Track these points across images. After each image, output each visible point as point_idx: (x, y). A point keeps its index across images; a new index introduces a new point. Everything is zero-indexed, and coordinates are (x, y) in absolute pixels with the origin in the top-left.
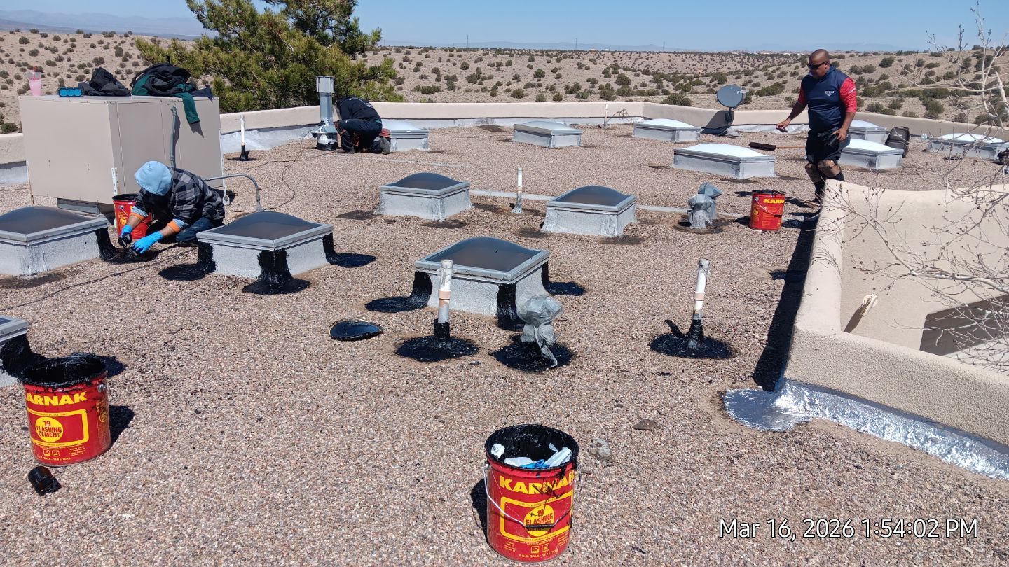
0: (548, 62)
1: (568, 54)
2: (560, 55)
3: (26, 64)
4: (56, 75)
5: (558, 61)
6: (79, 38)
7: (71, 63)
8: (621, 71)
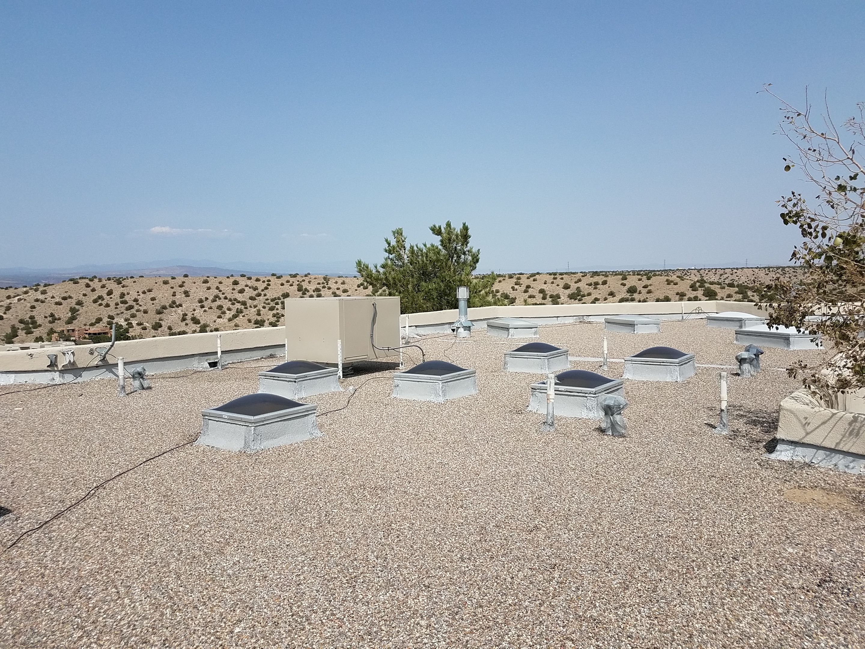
0: (640, 280)
1: (657, 273)
2: (649, 274)
3: (235, 299)
4: (255, 306)
5: (649, 278)
6: (273, 279)
7: (266, 297)
8: (707, 285)
